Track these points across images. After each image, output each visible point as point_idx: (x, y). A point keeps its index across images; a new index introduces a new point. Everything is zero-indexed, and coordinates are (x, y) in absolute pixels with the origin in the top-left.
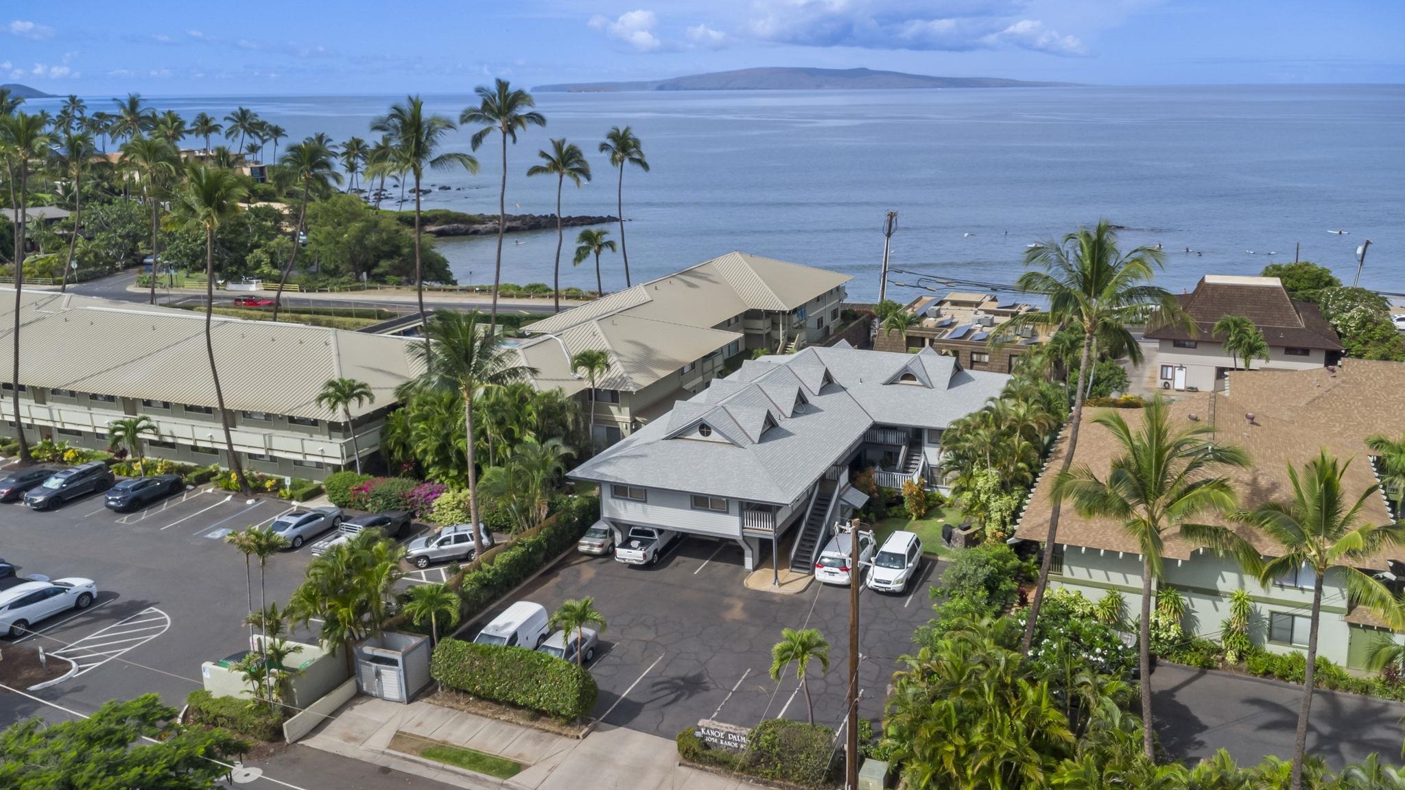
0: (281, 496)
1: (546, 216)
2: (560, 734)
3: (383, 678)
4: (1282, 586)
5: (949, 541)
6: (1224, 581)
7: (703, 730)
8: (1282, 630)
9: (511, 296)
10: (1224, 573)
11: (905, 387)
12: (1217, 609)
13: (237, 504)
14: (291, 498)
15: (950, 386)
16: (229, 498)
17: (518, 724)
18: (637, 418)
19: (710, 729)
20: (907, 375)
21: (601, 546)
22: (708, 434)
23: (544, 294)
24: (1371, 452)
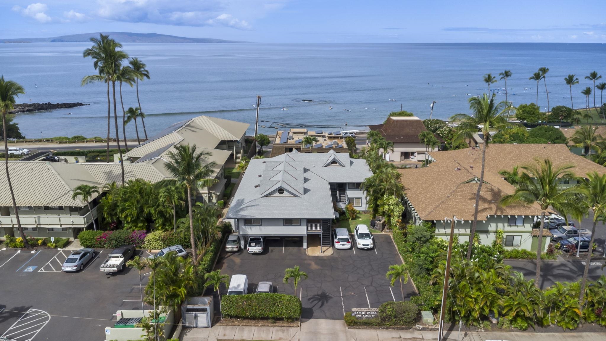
0: (49, 247)
1: (46, 104)
2: (290, 326)
3: (198, 318)
4: (511, 226)
5: (374, 227)
6: (491, 227)
7: (355, 313)
8: (510, 241)
9: (66, 143)
10: (491, 224)
11: (333, 167)
12: (488, 238)
13: (26, 254)
14: (56, 247)
15: (351, 165)
16: (19, 251)
17: (268, 326)
18: (211, 191)
19: (358, 311)
20: (334, 162)
21: (237, 248)
22: (283, 193)
23: (84, 141)
24: (502, 176)
